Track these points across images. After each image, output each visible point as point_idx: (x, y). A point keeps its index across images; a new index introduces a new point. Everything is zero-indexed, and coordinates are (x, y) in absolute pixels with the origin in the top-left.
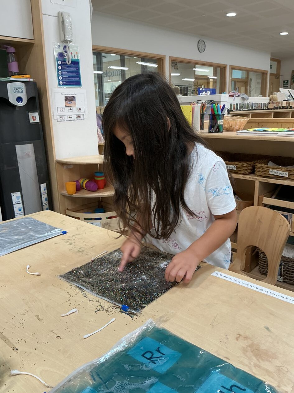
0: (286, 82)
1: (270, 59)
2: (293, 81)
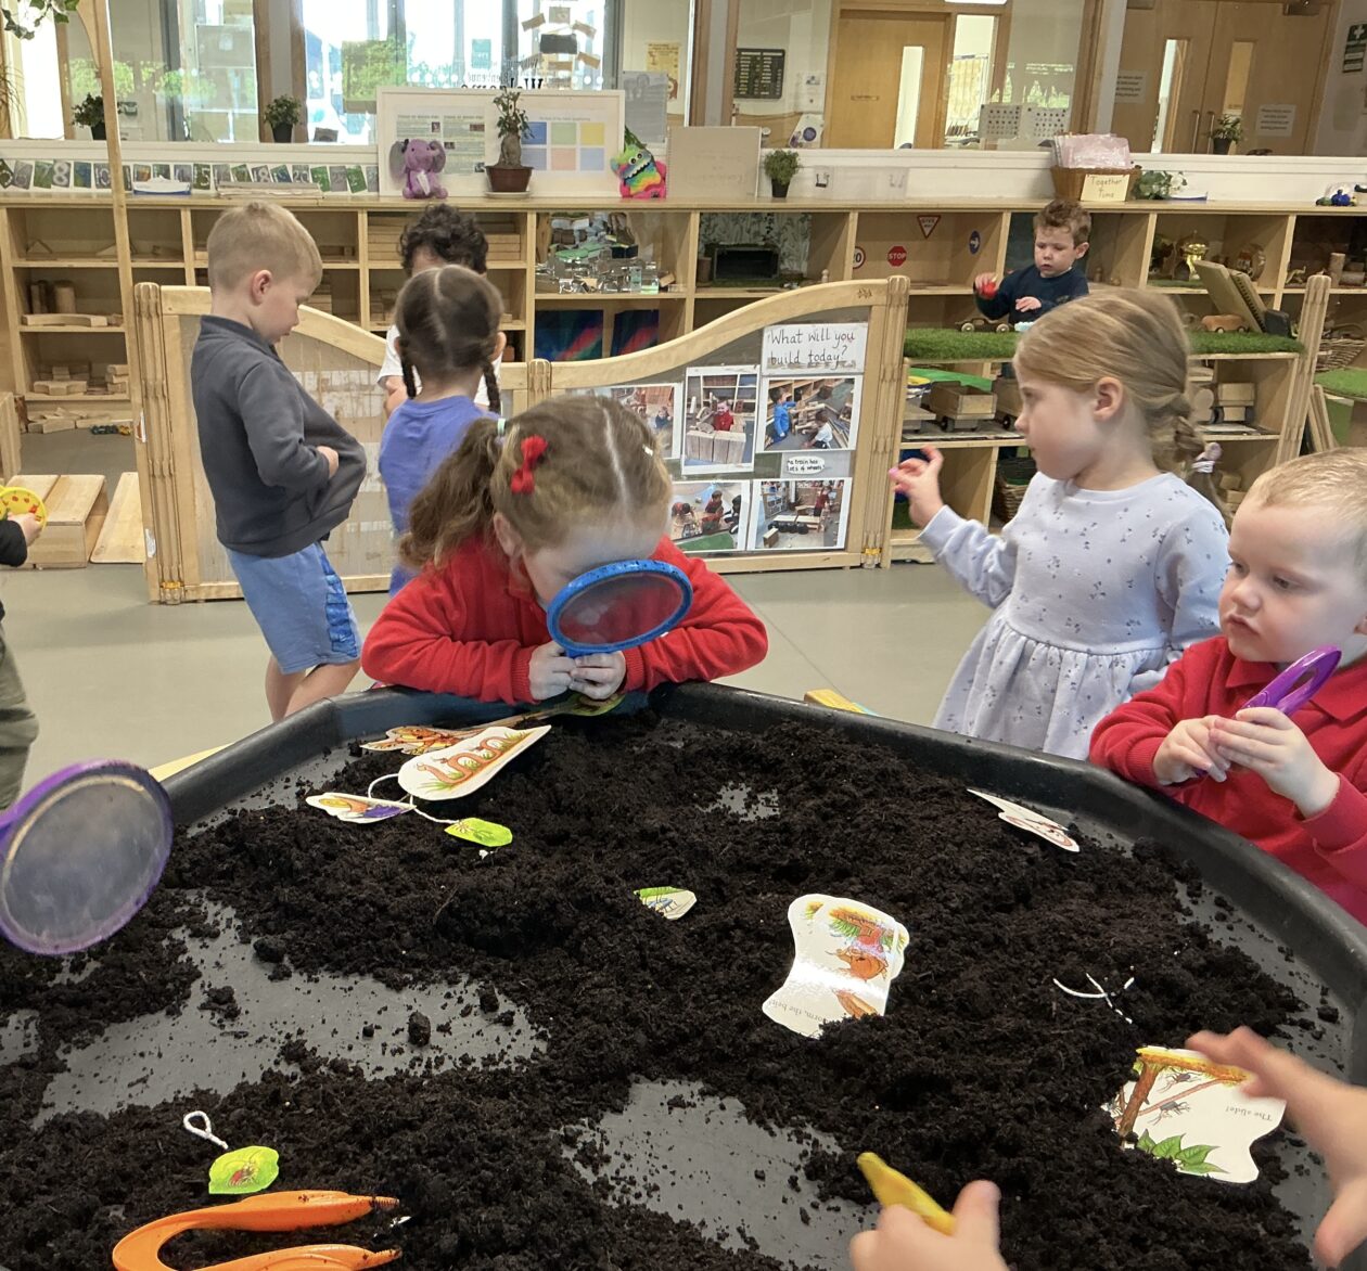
0: (1359, 31)
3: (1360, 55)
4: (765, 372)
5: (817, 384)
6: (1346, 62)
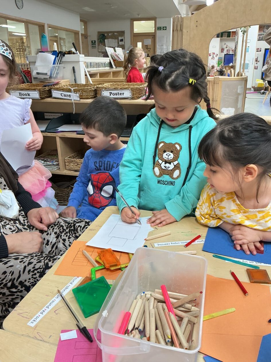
0: (94, 42)
1: (80, 20)
2: (100, 41)
3: (95, 45)
6: (92, 46)
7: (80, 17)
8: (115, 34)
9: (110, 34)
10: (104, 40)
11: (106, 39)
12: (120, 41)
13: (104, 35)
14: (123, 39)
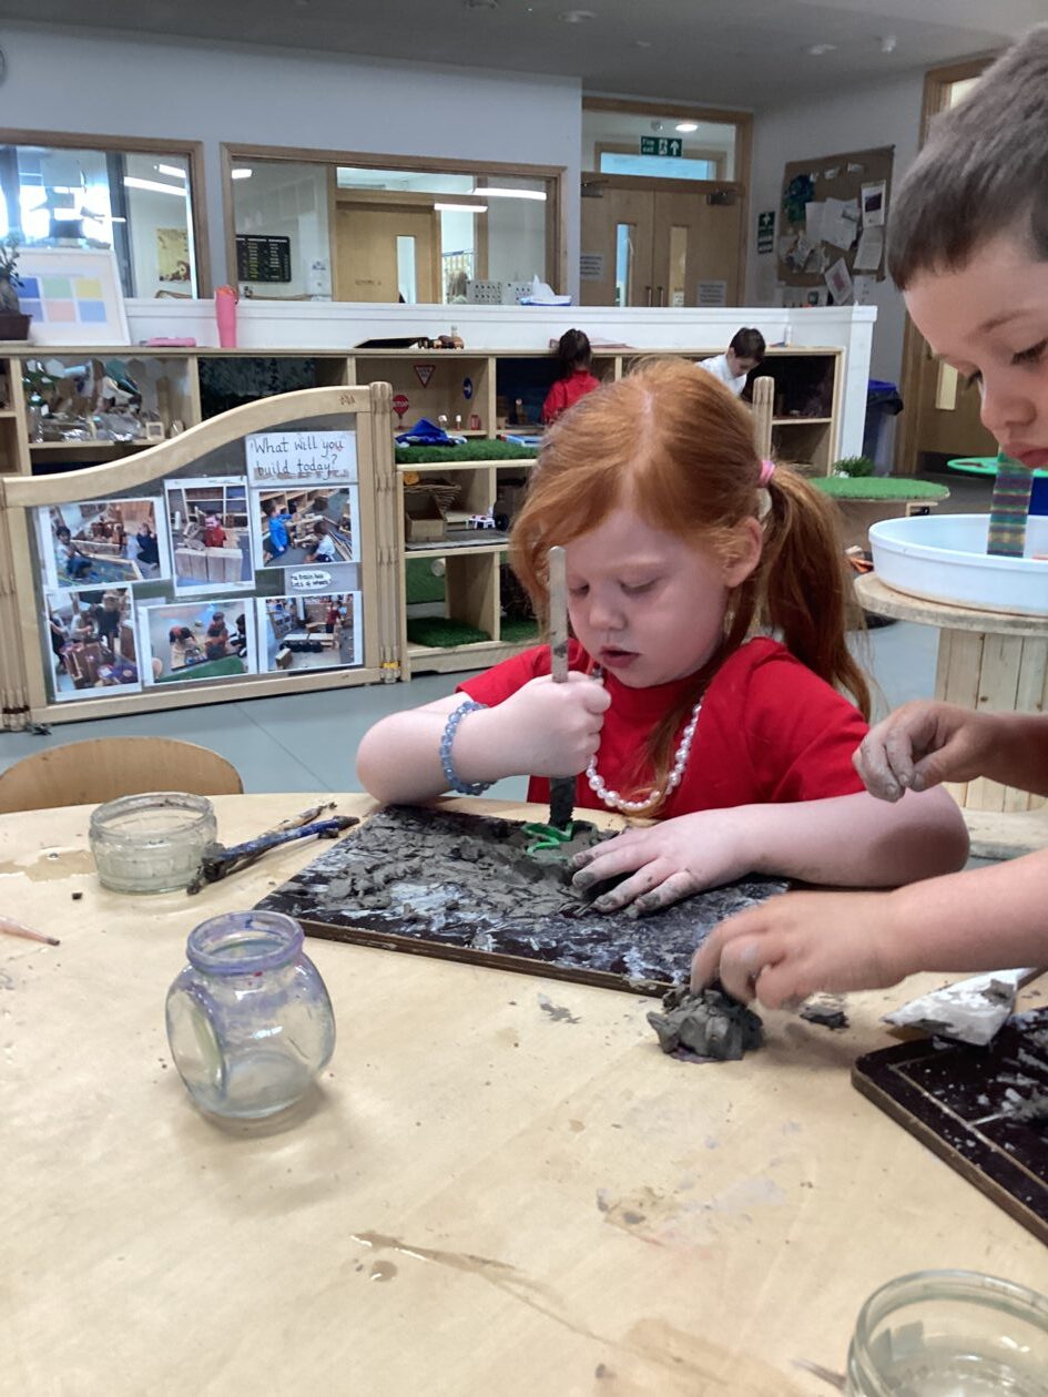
0: (766, 219)
2: (792, 212)
3: (770, 238)
4: (254, 483)
5: (310, 495)
6: (760, 244)
7: (584, 88)
8: (851, 168)
9: (829, 174)
10: (804, 208)
11: (810, 200)
12: (867, 210)
13: (804, 179)
14: (878, 197)
